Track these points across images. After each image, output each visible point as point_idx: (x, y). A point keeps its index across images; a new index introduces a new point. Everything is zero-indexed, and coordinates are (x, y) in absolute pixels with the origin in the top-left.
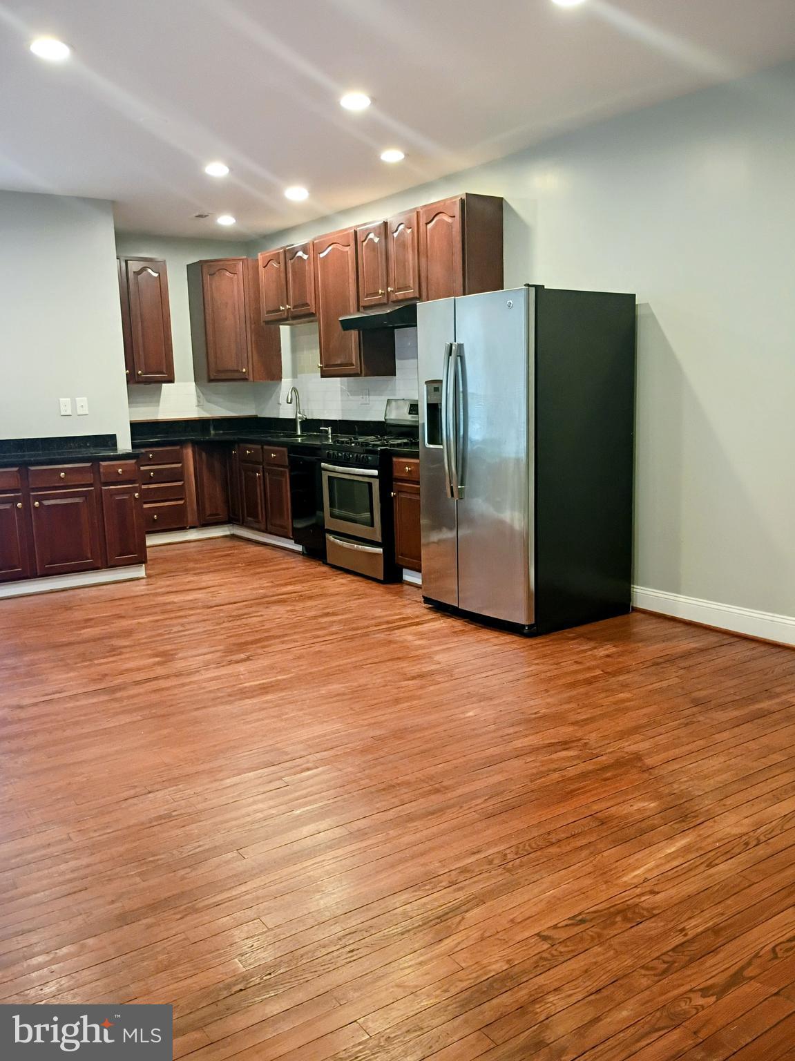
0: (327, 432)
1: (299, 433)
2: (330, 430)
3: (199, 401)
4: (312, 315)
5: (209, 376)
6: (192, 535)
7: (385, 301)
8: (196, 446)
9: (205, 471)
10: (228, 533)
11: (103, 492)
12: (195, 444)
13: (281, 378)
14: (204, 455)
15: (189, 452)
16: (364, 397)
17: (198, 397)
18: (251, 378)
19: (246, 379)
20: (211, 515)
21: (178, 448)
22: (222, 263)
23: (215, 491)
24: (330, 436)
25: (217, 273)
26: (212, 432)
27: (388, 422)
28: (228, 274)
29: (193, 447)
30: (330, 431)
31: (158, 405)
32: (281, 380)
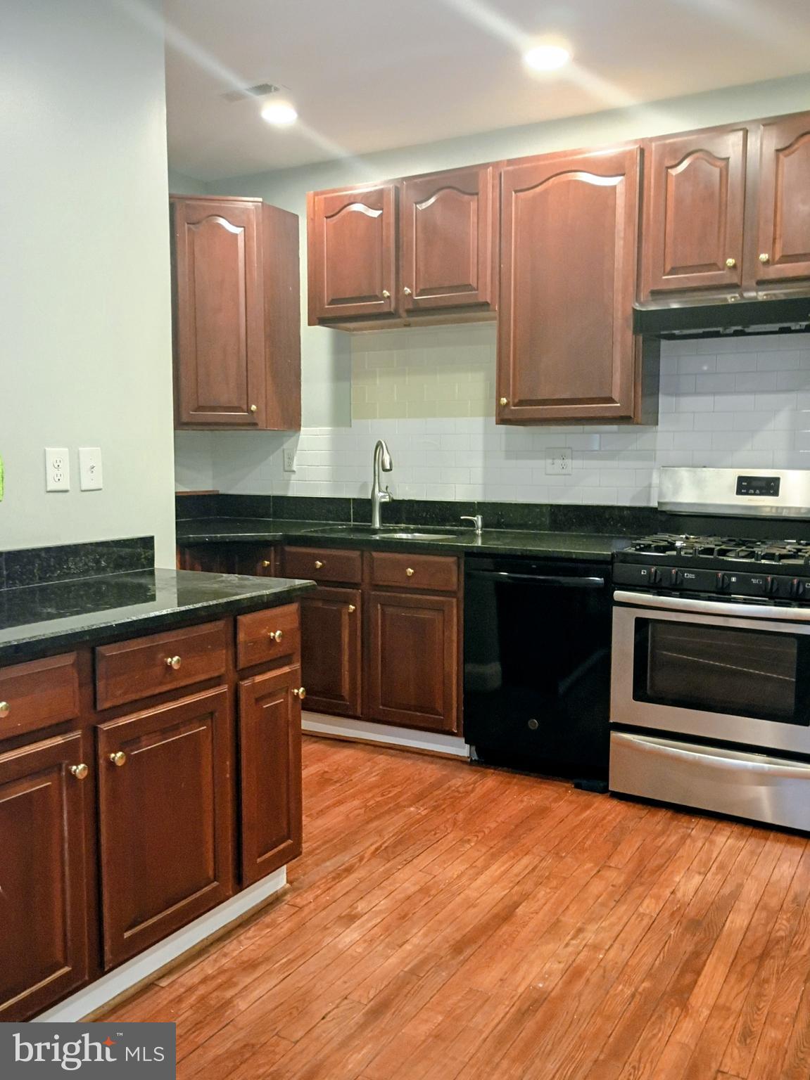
0: (472, 524)
1: (377, 525)
2: (478, 520)
4: (484, 306)
7: (735, 280)
13: (300, 426)
16: (559, 462)
19: (254, 425)
24: (479, 532)
27: (664, 508)
28: (227, 225)
30: (480, 523)
32: (300, 429)
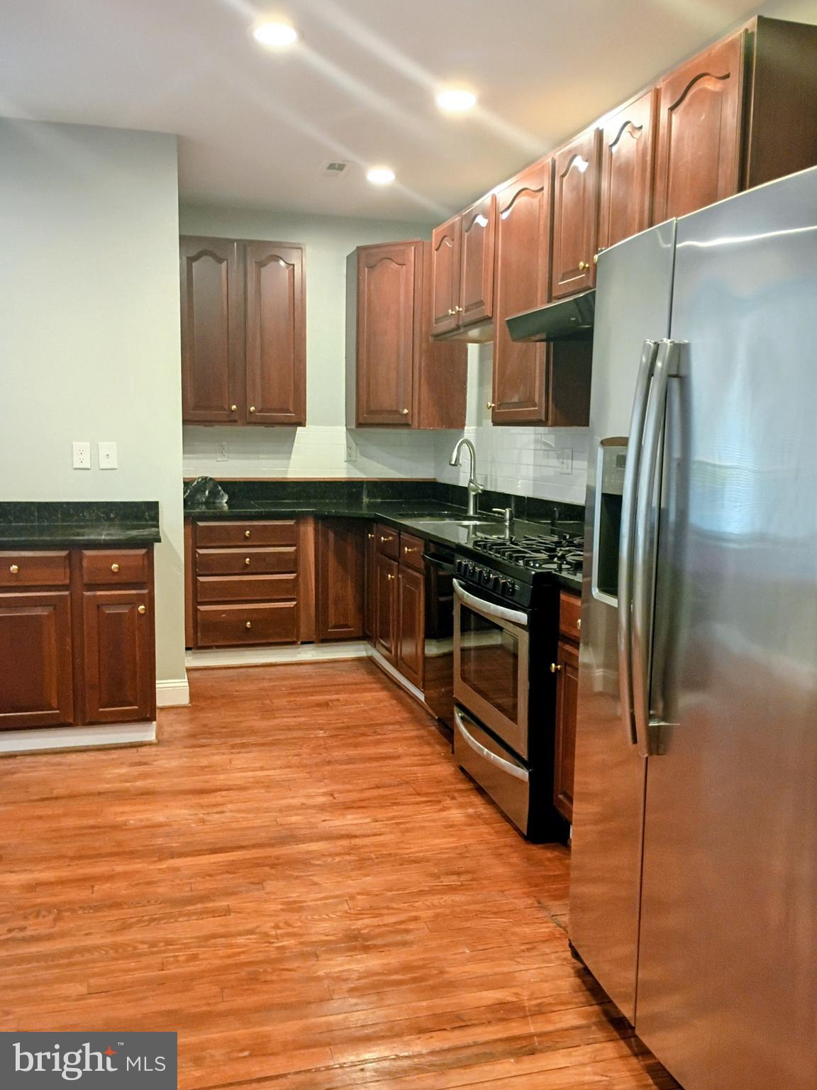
1: (471, 513)
2: (509, 511)
3: (349, 455)
4: (488, 319)
5: (357, 419)
6: (308, 654)
8: (320, 521)
9: (332, 562)
10: (363, 654)
11: (84, 602)
12: (319, 518)
13: (463, 425)
14: (331, 535)
15: (309, 531)
16: (566, 461)
17: (349, 447)
18: (416, 424)
19: (407, 425)
20: (335, 627)
21: (292, 523)
22: (387, 249)
23: (344, 590)
24: (507, 526)
25: (378, 265)
26: (365, 500)
28: (394, 266)
29: (316, 524)
30: (508, 516)
31: (289, 458)
32: (463, 429)
